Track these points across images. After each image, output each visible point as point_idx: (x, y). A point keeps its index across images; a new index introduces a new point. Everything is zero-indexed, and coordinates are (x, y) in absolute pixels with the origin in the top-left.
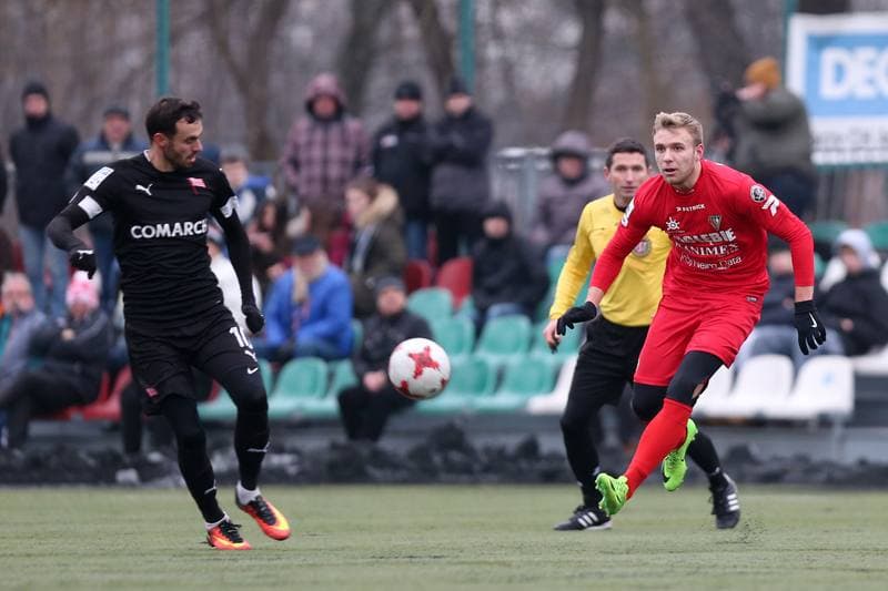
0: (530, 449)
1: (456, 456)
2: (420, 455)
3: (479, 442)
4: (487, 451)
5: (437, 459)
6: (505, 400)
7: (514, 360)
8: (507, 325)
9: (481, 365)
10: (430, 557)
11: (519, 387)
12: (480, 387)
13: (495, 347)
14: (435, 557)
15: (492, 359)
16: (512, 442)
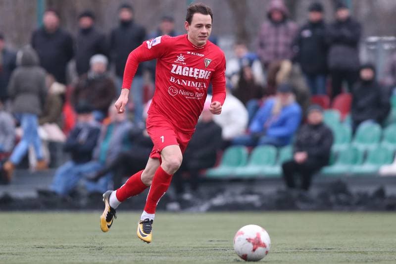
0: (381, 193)
1: (342, 197)
2: (324, 196)
3: (354, 189)
4: (359, 194)
5: (332, 198)
6: (367, 168)
7: (372, 147)
8: (369, 128)
9: (356, 150)
10: (326, 249)
11: (375, 161)
12: (355, 161)
13: (363, 141)
14: (329, 249)
15: (361, 147)
16: (371, 190)
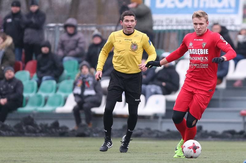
0: (56, 125)
1: (30, 127)
2: (18, 127)
3: (38, 123)
4: (41, 125)
5: (24, 128)
6: (48, 108)
7: (51, 95)
8: (48, 83)
9: (40, 96)
10: (21, 161)
11: (52, 104)
12: (39, 104)
13: (44, 91)
14: (23, 161)
15: (44, 95)
16: (50, 123)
